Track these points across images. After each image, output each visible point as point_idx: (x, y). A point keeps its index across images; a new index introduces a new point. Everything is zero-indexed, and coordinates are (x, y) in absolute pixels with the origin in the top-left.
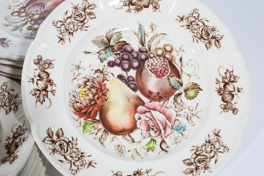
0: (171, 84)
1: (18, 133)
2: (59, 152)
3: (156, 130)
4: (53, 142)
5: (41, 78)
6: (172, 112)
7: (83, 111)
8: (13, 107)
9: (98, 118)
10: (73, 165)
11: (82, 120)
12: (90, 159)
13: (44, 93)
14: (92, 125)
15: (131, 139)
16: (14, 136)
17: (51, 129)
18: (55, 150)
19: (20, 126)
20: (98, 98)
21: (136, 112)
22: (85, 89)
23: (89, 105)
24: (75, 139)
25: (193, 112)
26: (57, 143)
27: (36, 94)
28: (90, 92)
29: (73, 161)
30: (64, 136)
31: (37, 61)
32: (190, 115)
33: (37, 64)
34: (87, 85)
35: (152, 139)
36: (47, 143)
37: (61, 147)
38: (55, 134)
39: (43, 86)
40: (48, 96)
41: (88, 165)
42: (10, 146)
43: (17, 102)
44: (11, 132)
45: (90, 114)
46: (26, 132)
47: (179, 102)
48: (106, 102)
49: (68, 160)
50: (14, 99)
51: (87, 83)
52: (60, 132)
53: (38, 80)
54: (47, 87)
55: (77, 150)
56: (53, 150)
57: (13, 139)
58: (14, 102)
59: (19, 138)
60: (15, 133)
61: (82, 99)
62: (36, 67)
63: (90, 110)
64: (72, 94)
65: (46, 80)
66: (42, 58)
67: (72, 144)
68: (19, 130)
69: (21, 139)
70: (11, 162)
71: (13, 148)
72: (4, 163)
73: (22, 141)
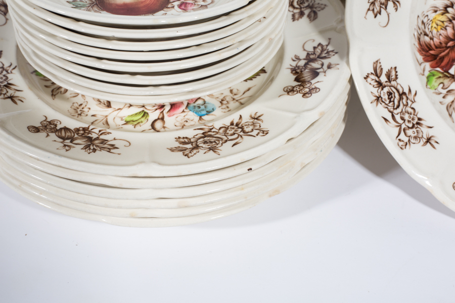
1: (318, 54)
2: (386, 104)
4: (380, 85)
7: (432, 52)
8: (307, 12)
9: (452, 71)
10: (402, 132)
11: (427, 65)
12: (431, 132)
14: (441, 80)
16: (308, 57)
17: (380, 63)
18: (380, 98)
19: (320, 44)
22: (443, 18)
23: (444, 45)
24: (413, 93)
26: (384, 89)
28: (451, 25)
29: (403, 126)
30: (398, 80)
34: (448, 12)
36: (370, 84)
37: (390, 97)
38: (384, 72)
40: (388, 7)
41: (425, 141)
42: (301, 71)
43: (316, 6)
44: (302, 49)
45: (442, 61)
46: (334, 55)
49: (397, 122)
51: (449, 9)
52: (393, 73)
55: (412, 111)
56: (377, 97)
57: (306, 61)
58: (311, 4)
59: (320, 62)
60: (310, 53)
61: (435, 31)
63: (443, 54)
64: (421, 18)
67: (407, 98)
68: (319, 50)
69: (322, 65)
70: (304, 95)
71: (306, 75)
72: (290, 94)
73: (325, 67)
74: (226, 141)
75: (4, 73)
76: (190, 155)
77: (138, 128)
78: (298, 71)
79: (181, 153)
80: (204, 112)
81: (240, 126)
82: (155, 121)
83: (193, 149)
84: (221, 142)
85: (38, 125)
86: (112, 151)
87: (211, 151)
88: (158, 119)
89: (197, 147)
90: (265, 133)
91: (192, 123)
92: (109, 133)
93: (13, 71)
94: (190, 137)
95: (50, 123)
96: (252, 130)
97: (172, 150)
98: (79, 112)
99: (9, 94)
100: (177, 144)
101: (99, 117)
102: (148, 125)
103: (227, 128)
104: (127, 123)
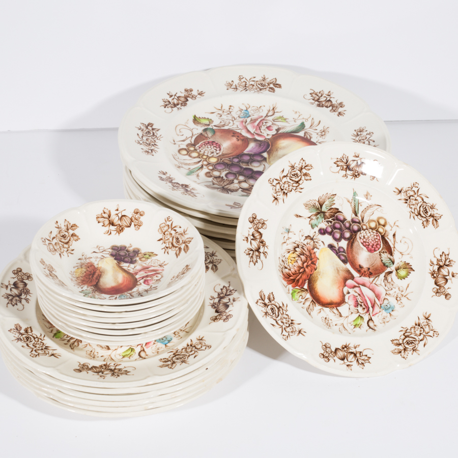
0: (382, 260)
1: (225, 293)
2: (271, 316)
3: (364, 307)
4: (265, 305)
5: (254, 239)
6: (381, 290)
7: (291, 278)
8: (210, 266)
9: (306, 287)
10: (284, 331)
11: (290, 286)
12: (300, 327)
13: (257, 253)
14: (300, 294)
15: (338, 313)
16: (219, 296)
17: (263, 292)
18: (267, 313)
19: (224, 287)
20: (307, 266)
21: (345, 285)
22: (294, 255)
23: (298, 272)
24: (285, 305)
25: (403, 293)
26: (268, 307)
27: (249, 254)
28: (300, 259)
29: (284, 327)
30: (275, 300)
31: (251, 219)
32: (399, 296)
33: (251, 223)
34: (296, 251)
35: (359, 315)
36: (260, 306)
37: (273, 311)
38: (266, 297)
39: (256, 246)
40: (261, 257)
41: (298, 332)
42: (218, 306)
43: (215, 261)
44: (214, 291)
45: (298, 282)
46: (235, 292)
47: (390, 280)
48: (315, 272)
49: (280, 325)
50: (210, 258)
51: (297, 249)
52: (271, 296)
53: (252, 239)
54: (259, 248)
55: (287, 316)
56: (265, 313)
57: (219, 299)
58: (211, 260)
59: (228, 298)
60: (220, 293)
61: (291, 265)
62: (251, 225)
63: (298, 277)
64: (281, 258)
65: (259, 240)
66: (256, 216)
67: (283, 309)
68: (224, 291)
69: (229, 300)
70: (224, 320)
71: (221, 308)
72: (215, 321)
73: (231, 301)
74: (189, 356)
75: (40, 340)
76: (172, 367)
77: (131, 358)
78: (216, 306)
79: (167, 367)
80: (167, 342)
81: (193, 346)
82: (140, 352)
83: (172, 364)
84: (186, 357)
85: (78, 368)
86: (128, 374)
87: (183, 363)
88: (141, 351)
89: (174, 362)
90: (210, 347)
91: (162, 349)
92: (120, 365)
93: (45, 338)
94: (167, 357)
95: (83, 365)
96: (202, 347)
97: (161, 367)
98: (93, 356)
99: (50, 353)
100: (162, 363)
101: (106, 357)
102: (137, 356)
103: (186, 349)
104: (124, 357)
